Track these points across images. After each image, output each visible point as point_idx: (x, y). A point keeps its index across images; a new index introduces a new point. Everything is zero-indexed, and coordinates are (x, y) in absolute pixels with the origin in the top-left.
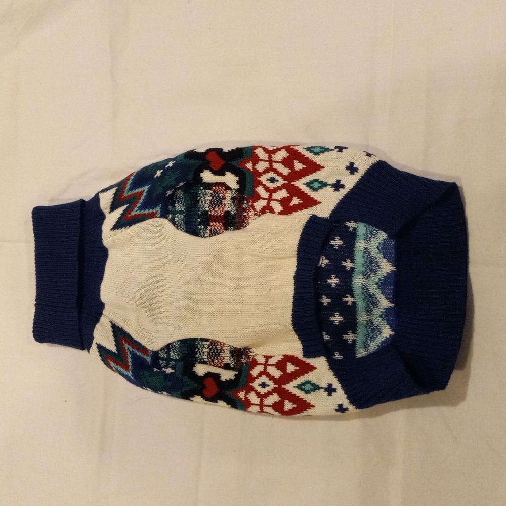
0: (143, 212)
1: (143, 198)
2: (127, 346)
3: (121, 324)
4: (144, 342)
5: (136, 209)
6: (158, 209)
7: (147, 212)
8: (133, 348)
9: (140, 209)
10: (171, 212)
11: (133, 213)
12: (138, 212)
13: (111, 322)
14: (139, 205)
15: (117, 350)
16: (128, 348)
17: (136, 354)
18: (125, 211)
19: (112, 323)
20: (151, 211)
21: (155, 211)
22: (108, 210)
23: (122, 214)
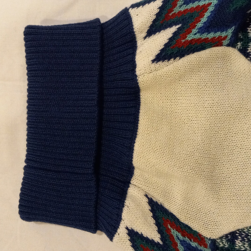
0: (204, 36)
1: (207, 14)
2: (174, 233)
3: (159, 198)
4: (195, 226)
5: (194, 31)
6: (229, 33)
7: (211, 36)
8: (183, 235)
9: (201, 31)
10: (241, 40)
11: (190, 37)
12: (198, 36)
13: (146, 196)
14: (199, 25)
15: (162, 239)
16: (177, 236)
17: (190, 245)
18: (175, 34)
19: (148, 198)
20: (218, 34)
21: (224, 34)
22: (144, 34)
23: (171, 39)
